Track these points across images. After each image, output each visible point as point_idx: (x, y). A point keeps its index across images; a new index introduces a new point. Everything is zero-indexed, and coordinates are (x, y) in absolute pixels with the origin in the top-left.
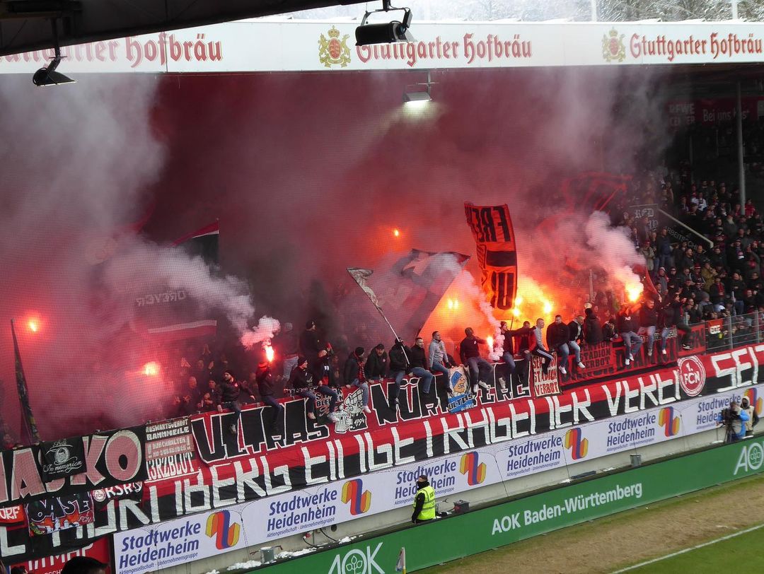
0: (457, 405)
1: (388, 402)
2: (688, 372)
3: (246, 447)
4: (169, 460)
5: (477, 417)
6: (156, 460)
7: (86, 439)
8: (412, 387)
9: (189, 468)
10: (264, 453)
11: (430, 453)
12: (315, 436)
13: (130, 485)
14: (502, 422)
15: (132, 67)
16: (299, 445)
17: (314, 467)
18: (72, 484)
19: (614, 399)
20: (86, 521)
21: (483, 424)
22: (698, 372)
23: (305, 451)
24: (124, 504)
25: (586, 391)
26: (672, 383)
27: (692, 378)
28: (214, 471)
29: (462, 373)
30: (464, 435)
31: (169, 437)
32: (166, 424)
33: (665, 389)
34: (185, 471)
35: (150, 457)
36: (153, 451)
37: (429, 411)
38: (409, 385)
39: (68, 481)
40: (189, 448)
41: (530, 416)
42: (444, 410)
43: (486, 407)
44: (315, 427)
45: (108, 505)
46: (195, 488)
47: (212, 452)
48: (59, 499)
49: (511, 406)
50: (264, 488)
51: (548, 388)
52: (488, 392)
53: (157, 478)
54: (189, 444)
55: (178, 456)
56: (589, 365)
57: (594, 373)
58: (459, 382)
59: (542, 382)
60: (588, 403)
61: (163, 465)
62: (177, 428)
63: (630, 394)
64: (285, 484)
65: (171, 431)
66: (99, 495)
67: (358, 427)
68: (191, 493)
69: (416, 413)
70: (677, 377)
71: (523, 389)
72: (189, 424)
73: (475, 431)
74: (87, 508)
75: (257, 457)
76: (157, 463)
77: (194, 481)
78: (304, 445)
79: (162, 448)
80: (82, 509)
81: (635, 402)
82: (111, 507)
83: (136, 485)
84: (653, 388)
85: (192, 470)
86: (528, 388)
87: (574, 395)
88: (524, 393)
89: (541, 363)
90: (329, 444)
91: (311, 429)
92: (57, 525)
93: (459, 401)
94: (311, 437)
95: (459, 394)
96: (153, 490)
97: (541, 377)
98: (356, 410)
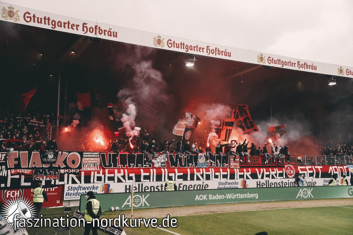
0: (200, 166)
1: (175, 161)
2: (289, 170)
3: (120, 166)
4: (91, 165)
5: (207, 170)
6: (86, 164)
7: (60, 152)
8: (184, 157)
9: (98, 168)
10: (127, 168)
11: (189, 179)
12: (147, 166)
13: (75, 170)
14: (217, 174)
15: (84, 33)
16: (140, 168)
17: (144, 176)
18: (53, 166)
19: (260, 174)
20: (56, 179)
21: (210, 173)
22: (292, 170)
23: (142, 170)
24: (71, 176)
25: (250, 169)
26: (282, 172)
27: (290, 172)
28: (107, 171)
29: (203, 155)
30: (202, 176)
31: (92, 157)
32: (91, 153)
33: (279, 174)
34: (96, 169)
35: (84, 162)
36: (85, 160)
37: (190, 166)
38: (183, 156)
39: (51, 165)
40: (99, 162)
41: (227, 174)
42: (196, 166)
43: (211, 168)
44: (147, 163)
45: (65, 175)
46: (99, 175)
47: (107, 165)
48: (47, 170)
49: (221, 170)
50: (125, 180)
51: (235, 166)
52: (213, 163)
53: (85, 169)
54: (99, 160)
55: (94, 164)
56: (251, 161)
57: (253, 164)
58: (202, 158)
59: (233, 164)
60: (250, 173)
61: (88, 166)
62: (95, 155)
63: (266, 173)
64: (133, 180)
65: (92, 155)
66: (62, 171)
67: (163, 166)
68: (97, 176)
69: (185, 165)
70: (284, 171)
71: (226, 165)
72: (100, 154)
73: (206, 175)
74: (57, 174)
75: (124, 169)
76: (86, 165)
77: (99, 173)
78: (142, 168)
79: (89, 160)
80: (55, 174)
81: (268, 176)
82: (66, 176)
83: (77, 170)
84: (275, 172)
85: (99, 169)
86: (228, 165)
87: (245, 170)
88: (226, 166)
89: (233, 157)
90: (151, 170)
91: (145, 164)
92: (45, 178)
93: (201, 164)
94: (145, 167)
95: (202, 162)
96: (83, 173)
97: (233, 162)
98: (163, 161)
